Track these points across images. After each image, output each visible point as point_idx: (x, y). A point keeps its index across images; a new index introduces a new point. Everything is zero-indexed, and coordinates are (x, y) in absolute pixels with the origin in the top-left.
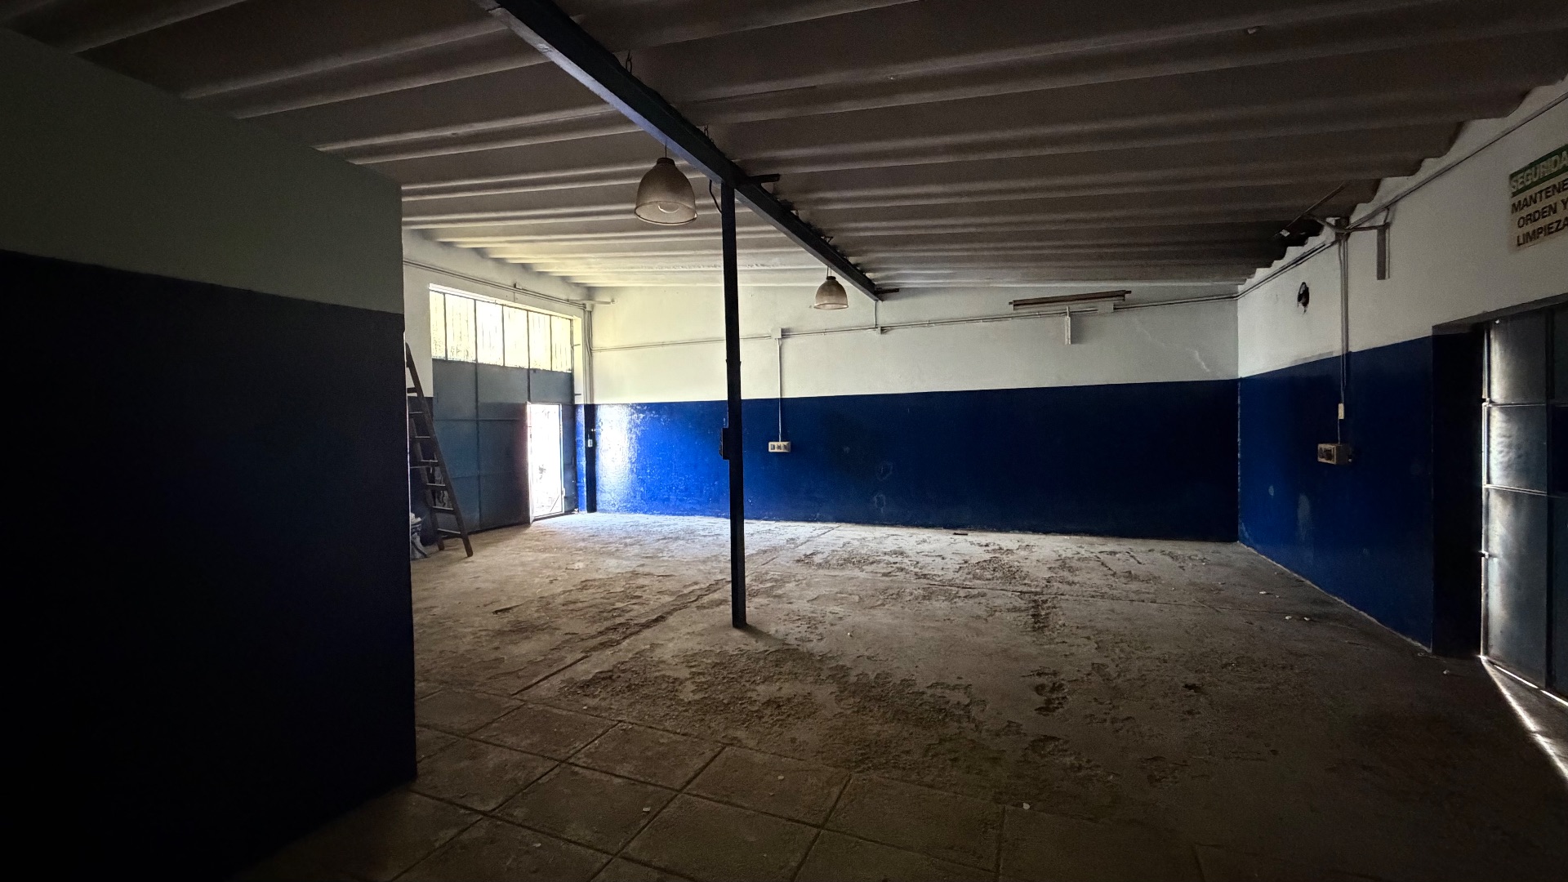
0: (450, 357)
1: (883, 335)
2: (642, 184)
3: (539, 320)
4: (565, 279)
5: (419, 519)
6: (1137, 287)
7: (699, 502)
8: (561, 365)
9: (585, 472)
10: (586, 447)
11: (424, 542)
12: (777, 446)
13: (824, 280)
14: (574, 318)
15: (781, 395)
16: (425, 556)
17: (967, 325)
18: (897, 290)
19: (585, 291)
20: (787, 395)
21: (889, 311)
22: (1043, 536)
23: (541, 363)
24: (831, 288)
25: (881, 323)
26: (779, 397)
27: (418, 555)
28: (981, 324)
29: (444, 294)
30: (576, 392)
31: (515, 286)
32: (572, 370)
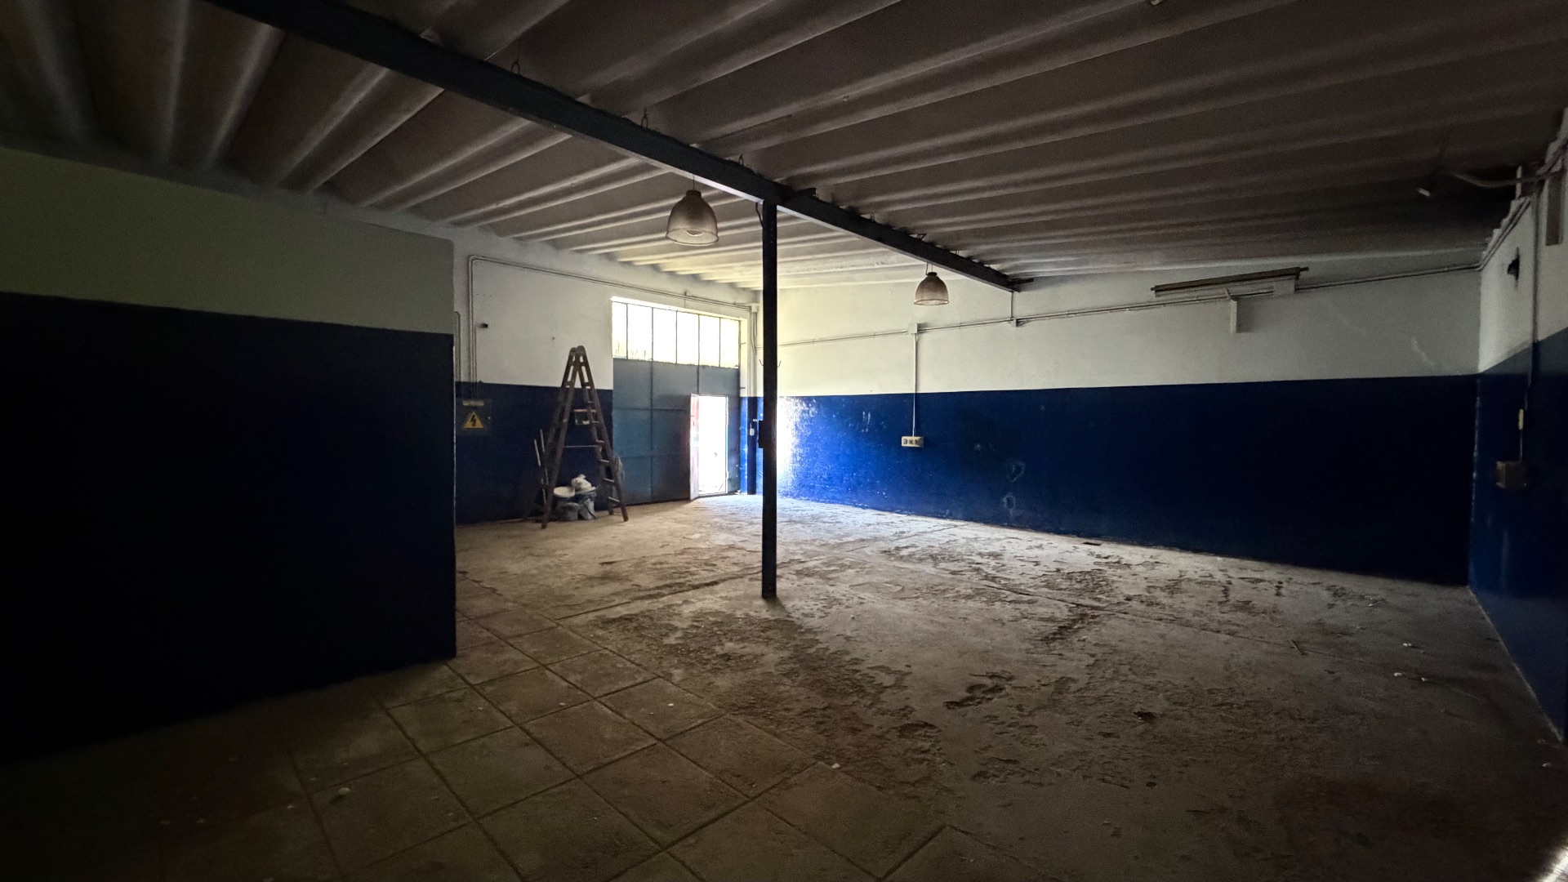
0: (630, 357)
1: (1020, 328)
2: (670, 217)
3: (710, 322)
4: (732, 285)
5: (594, 488)
6: (1317, 263)
7: (839, 492)
8: (729, 362)
9: (746, 458)
10: (749, 436)
11: (597, 508)
12: (909, 441)
13: (924, 277)
14: (741, 319)
15: (916, 390)
16: (595, 518)
17: (1109, 314)
18: (1031, 280)
19: (752, 295)
20: (922, 390)
21: (1026, 302)
22: (1191, 555)
23: (710, 360)
24: (933, 284)
25: (1018, 314)
26: (914, 392)
27: (590, 517)
28: (1127, 312)
29: (627, 304)
30: (742, 386)
31: (685, 294)
32: (739, 366)
